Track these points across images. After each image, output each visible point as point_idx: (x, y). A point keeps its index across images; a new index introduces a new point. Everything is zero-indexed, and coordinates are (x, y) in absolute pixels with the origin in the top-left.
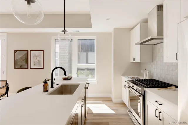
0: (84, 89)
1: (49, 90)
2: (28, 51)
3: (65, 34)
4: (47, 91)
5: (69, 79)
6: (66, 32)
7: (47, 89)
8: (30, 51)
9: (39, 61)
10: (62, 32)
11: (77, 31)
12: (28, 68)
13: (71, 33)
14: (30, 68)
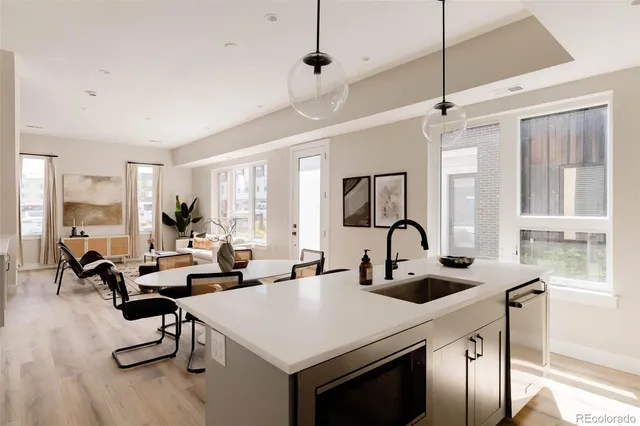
0: (503, 308)
1: (373, 282)
2: (369, 177)
3: (444, 113)
4: (369, 283)
5: (464, 266)
6: (449, 107)
7: (368, 278)
8: (375, 176)
9: (395, 206)
10: (437, 108)
11: (511, 90)
12: (369, 226)
13: (464, 107)
14: (375, 226)
